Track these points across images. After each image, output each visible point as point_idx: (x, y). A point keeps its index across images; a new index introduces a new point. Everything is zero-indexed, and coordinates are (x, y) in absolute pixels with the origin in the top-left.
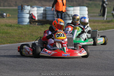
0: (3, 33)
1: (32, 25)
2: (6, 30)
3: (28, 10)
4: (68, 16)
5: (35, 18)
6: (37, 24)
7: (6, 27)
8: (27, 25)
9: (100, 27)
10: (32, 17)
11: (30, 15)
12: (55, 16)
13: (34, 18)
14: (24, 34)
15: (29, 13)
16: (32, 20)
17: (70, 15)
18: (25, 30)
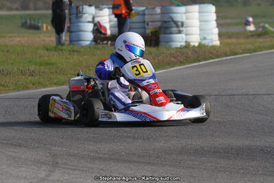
0: (41, 65)
1: (100, 46)
2: (46, 58)
3: (90, 14)
4: (175, 25)
5: (106, 31)
6: (111, 44)
7: (46, 52)
8: (89, 46)
9: (244, 46)
10: (98, 30)
11: (95, 25)
12: (146, 27)
13: (103, 32)
14: (85, 64)
15: (93, 22)
16: (99, 35)
17: (180, 24)
18: (85, 57)
